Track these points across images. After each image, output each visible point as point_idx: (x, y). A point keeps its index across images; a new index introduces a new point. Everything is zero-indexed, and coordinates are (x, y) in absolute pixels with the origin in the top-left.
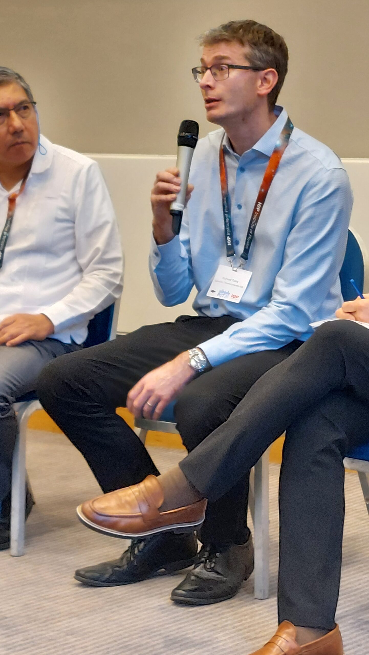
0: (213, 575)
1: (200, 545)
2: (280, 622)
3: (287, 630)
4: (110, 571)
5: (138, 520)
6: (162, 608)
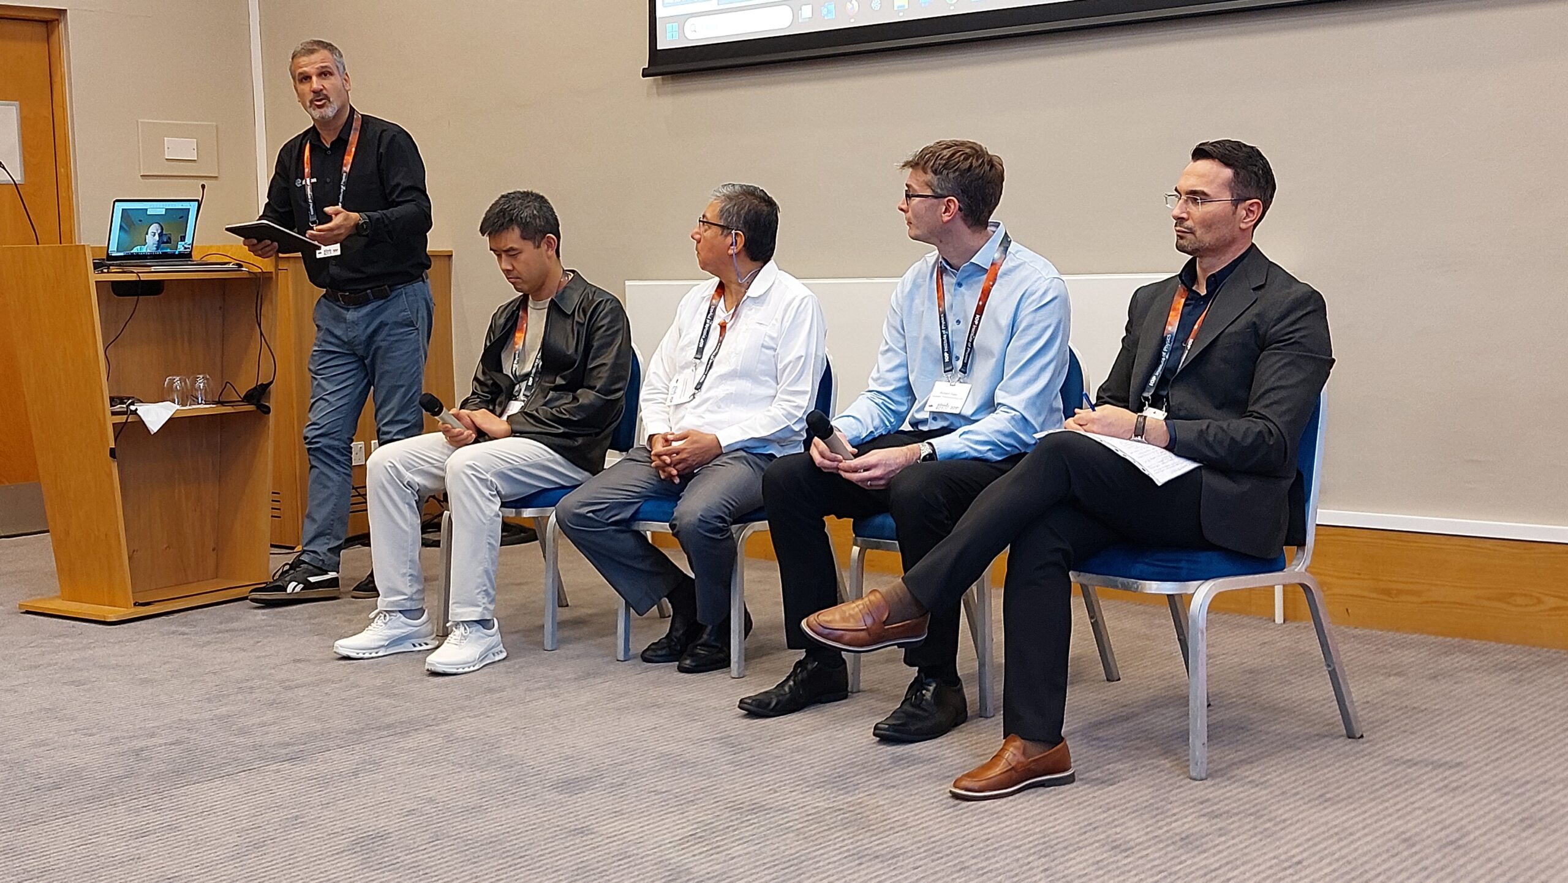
2: (1006, 735)
3: (1014, 743)
5: (863, 634)
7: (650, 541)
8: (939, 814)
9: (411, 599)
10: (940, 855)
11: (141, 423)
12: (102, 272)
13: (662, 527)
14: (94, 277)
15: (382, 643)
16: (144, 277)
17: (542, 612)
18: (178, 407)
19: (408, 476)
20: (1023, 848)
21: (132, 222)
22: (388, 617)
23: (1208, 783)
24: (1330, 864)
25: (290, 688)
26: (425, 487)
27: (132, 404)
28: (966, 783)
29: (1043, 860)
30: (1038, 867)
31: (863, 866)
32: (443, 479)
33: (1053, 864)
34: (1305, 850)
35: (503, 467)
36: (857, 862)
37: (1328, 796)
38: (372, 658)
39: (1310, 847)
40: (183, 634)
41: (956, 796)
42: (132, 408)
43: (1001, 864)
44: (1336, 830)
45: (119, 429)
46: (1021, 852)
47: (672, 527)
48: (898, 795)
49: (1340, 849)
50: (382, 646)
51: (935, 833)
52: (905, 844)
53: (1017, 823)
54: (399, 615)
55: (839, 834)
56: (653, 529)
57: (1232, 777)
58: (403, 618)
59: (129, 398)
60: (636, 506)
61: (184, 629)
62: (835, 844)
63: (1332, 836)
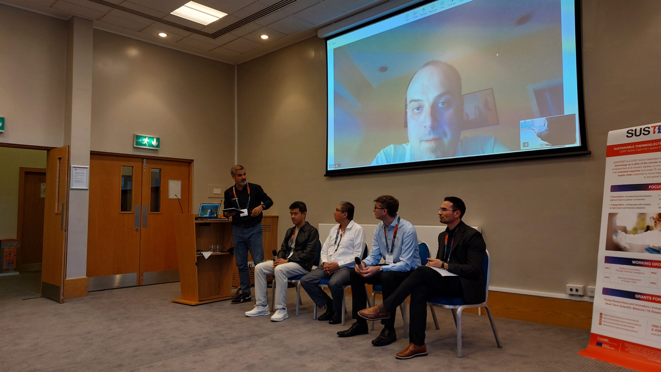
2: (410, 343)
7: (323, 289)
8: (392, 363)
9: (264, 302)
11: (203, 256)
12: (197, 220)
13: (325, 286)
14: (195, 222)
15: (256, 313)
16: (206, 222)
17: (295, 306)
18: (212, 253)
19: (264, 271)
21: (204, 209)
22: (258, 307)
25: (234, 324)
26: (268, 273)
27: (202, 252)
28: (400, 355)
32: (274, 272)
35: (288, 270)
37: (493, 364)
38: (254, 317)
40: (210, 309)
41: (397, 358)
42: (202, 253)
45: (198, 258)
47: (328, 285)
50: (256, 314)
54: (261, 306)
55: (367, 370)
56: (323, 286)
58: (262, 307)
59: (201, 251)
60: (320, 280)
61: (210, 308)
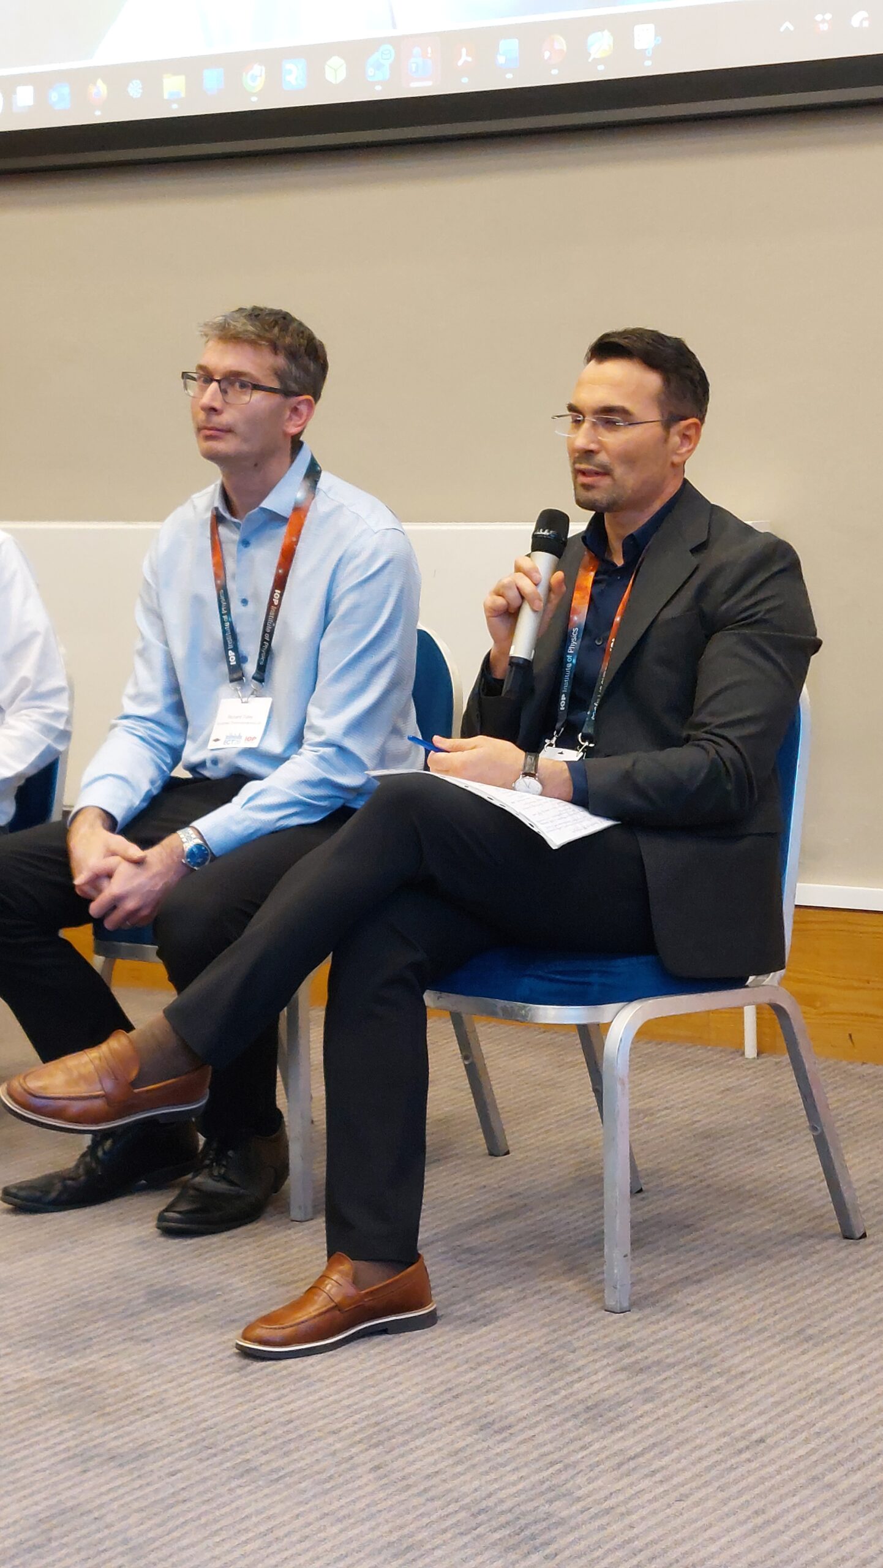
0: (222, 1187)
1: (202, 1140)
2: (330, 1255)
3: (341, 1268)
4: (58, 1186)
5: (99, 1104)
6: (142, 1243)
8: (216, 1383)
10: (213, 1451)
20: (343, 1433)
23: (633, 1316)
24: (807, 1441)
28: (263, 1332)
29: (374, 1452)
30: (364, 1464)
31: (90, 1474)
33: (388, 1457)
34: (770, 1421)
36: (79, 1469)
37: (810, 1331)
39: (779, 1415)
41: (247, 1354)
43: (308, 1460)
44: (819, 1386)
46: (340, 1440)
48: (155, 1353)
49: (823, 1417)
51: (207, 1414)
52: (160, 1434)
53: (338, 1392)
55: (53, 1424)
57: (669, 1305)
62: (47, 1439)
63: (811, 1397)
